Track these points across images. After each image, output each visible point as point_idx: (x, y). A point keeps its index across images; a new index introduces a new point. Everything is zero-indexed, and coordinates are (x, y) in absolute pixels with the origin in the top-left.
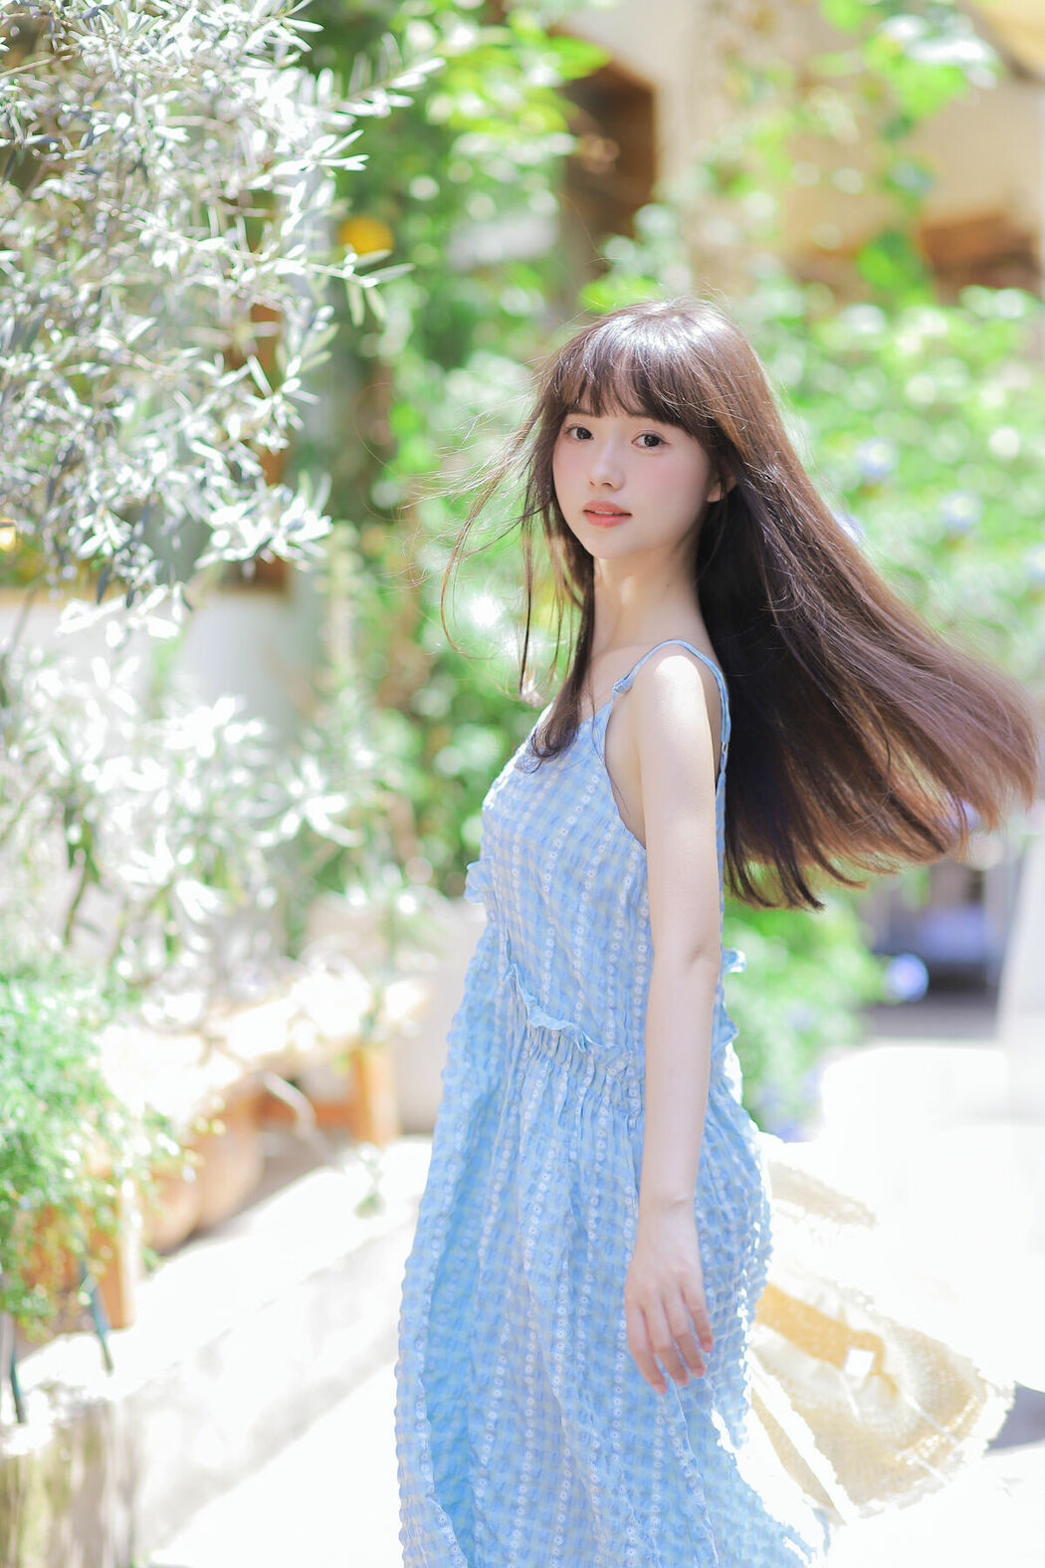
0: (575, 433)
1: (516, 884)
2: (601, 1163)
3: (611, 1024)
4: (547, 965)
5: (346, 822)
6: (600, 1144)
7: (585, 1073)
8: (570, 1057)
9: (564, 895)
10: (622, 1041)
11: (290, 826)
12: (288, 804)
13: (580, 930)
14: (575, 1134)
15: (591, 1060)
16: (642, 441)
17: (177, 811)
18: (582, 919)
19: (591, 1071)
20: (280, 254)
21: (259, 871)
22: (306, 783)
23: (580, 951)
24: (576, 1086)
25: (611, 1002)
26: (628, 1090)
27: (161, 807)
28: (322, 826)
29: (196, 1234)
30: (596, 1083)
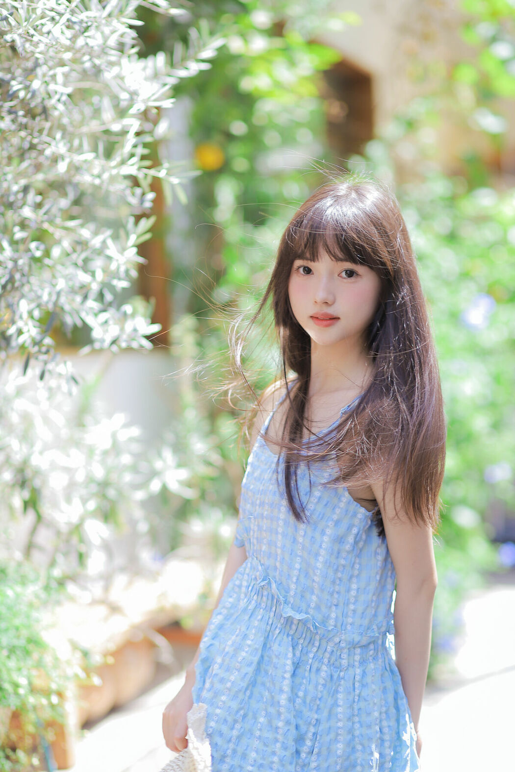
0: (301, 270)
1: (280, 530)
2: (320, 699)
3: (333, 615)
4: (294, 579)
5: (189, 484)
6: (320, 688)
7: (313, 644)
8: (304, 636)
9: (313, 537)
10: (339, 625)
11: (155, 486)
12: (154, 474)
13: (321, 559)
14: (304, 681)
15: (318, 637)
16: (344, 274)
17: (90, 479)
18: (323, 552)
19: (317, 644)
20: (123, 162)
21: (138, 513)
22: (164, 461)
23: (319, 571)
24: (307, 652)
25: (335, 602)
26: (340, 655)
27: (80, 477)
28: (174, 487)
29: (115, 709)
30: (320, 650)
